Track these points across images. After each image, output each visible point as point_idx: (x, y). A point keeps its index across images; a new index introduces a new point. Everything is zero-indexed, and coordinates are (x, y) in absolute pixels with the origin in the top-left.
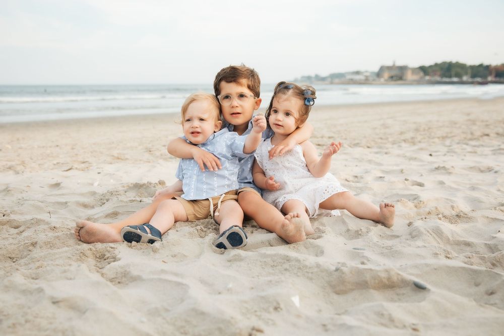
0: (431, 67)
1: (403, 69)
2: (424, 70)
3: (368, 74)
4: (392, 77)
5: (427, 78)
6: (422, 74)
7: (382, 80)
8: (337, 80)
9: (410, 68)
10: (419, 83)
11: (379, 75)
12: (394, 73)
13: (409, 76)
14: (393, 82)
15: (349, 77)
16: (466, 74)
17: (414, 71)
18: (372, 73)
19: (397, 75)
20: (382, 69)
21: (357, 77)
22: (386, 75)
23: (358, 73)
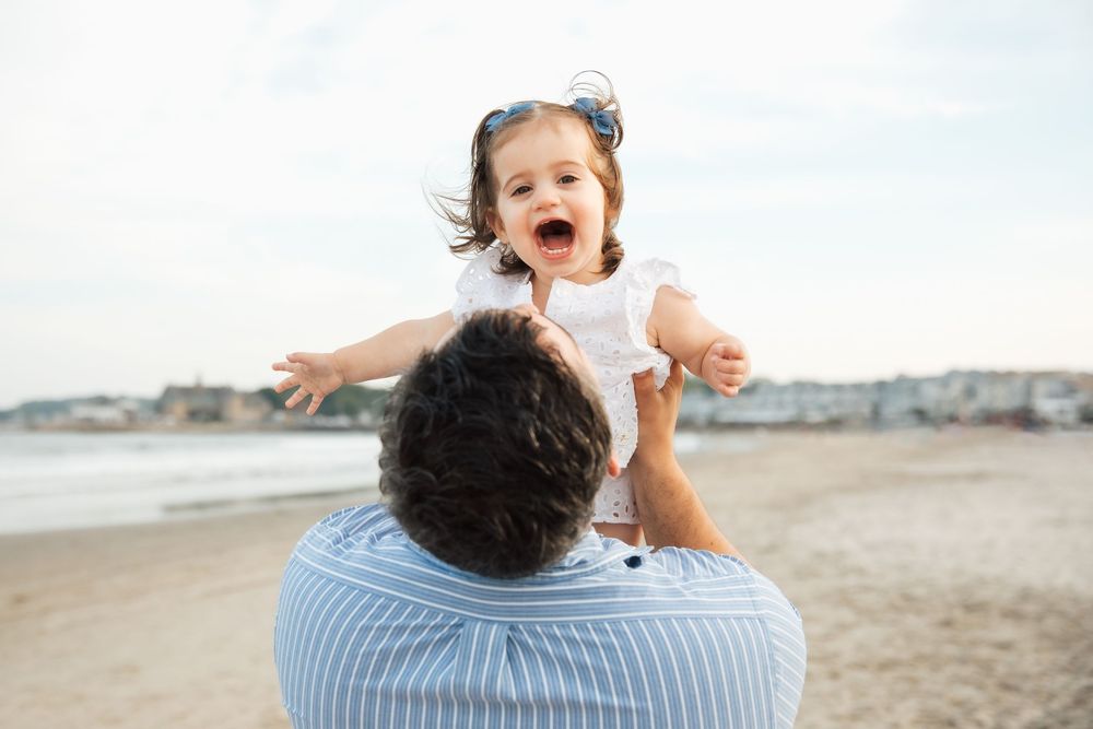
1: (221, 394)
2: (272, 398)
4: (193, 415)
5: (282, 416)
6: (266, 407)
7: (170, 421)
8: (40, 419)
9: (237, 393)
10: (264, 426)
11: (161, 406)
12: (198, 403)
13: (236, 410)
14: (198, 427)
15: (81, 412)
16: (368, 407)
17: (250, 398)
18: (144, 402)
19: (209, 408)
20: (172, 393)
21: (104, 414)
22: (180, 408)
23: (103, 401)
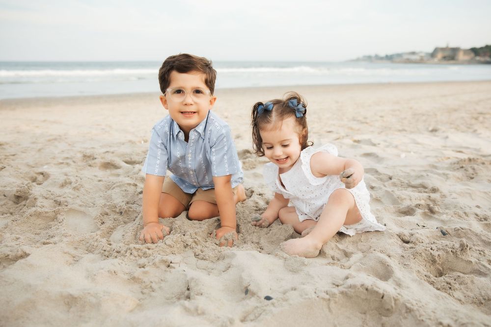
0: (482, 48)
1: (455, 50)
2: (475, 51)
3: (423, 55)
4: (444, 58)
5: (478, 58)
6: (472, 55)
7: (436, 60)
9: (461, 50)
10: (470, 62)
11: (433, 55)
12: (447, 53)
13: (461, 56)
14: (446, 62)
15: (406, 57)
17: (466, 52)
18: (427, 54)
19: (450, 55)
20: (436, 50)
21: (413, 57)
22: (440, 55)
23: (413, 53)
